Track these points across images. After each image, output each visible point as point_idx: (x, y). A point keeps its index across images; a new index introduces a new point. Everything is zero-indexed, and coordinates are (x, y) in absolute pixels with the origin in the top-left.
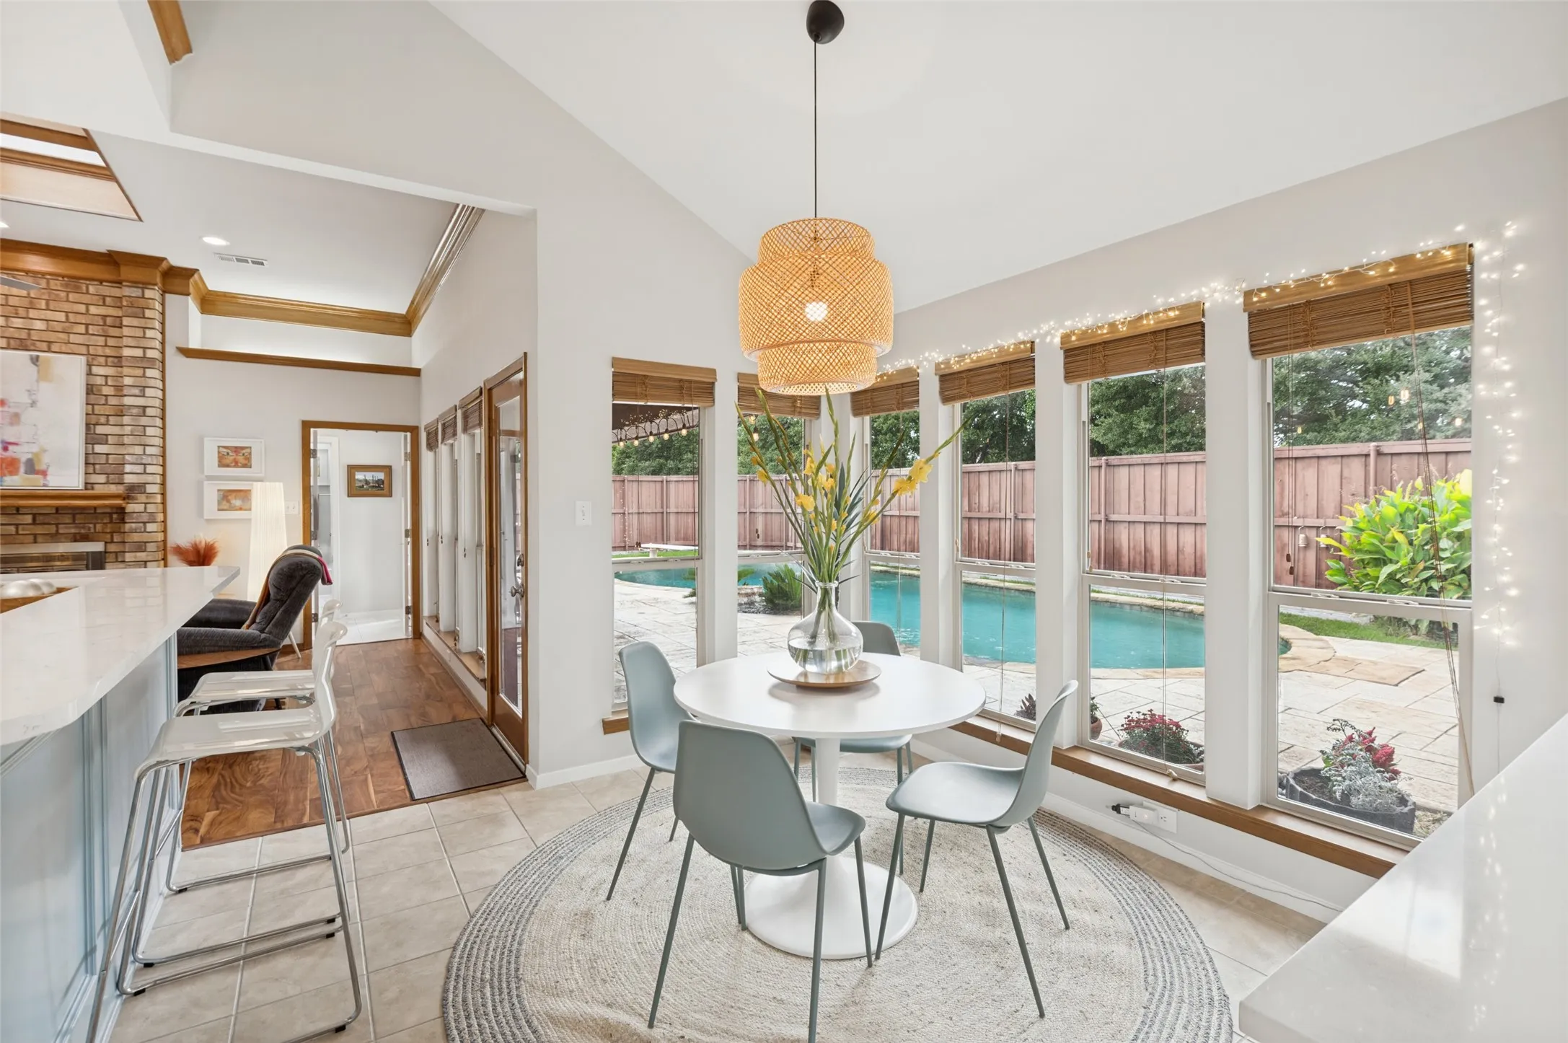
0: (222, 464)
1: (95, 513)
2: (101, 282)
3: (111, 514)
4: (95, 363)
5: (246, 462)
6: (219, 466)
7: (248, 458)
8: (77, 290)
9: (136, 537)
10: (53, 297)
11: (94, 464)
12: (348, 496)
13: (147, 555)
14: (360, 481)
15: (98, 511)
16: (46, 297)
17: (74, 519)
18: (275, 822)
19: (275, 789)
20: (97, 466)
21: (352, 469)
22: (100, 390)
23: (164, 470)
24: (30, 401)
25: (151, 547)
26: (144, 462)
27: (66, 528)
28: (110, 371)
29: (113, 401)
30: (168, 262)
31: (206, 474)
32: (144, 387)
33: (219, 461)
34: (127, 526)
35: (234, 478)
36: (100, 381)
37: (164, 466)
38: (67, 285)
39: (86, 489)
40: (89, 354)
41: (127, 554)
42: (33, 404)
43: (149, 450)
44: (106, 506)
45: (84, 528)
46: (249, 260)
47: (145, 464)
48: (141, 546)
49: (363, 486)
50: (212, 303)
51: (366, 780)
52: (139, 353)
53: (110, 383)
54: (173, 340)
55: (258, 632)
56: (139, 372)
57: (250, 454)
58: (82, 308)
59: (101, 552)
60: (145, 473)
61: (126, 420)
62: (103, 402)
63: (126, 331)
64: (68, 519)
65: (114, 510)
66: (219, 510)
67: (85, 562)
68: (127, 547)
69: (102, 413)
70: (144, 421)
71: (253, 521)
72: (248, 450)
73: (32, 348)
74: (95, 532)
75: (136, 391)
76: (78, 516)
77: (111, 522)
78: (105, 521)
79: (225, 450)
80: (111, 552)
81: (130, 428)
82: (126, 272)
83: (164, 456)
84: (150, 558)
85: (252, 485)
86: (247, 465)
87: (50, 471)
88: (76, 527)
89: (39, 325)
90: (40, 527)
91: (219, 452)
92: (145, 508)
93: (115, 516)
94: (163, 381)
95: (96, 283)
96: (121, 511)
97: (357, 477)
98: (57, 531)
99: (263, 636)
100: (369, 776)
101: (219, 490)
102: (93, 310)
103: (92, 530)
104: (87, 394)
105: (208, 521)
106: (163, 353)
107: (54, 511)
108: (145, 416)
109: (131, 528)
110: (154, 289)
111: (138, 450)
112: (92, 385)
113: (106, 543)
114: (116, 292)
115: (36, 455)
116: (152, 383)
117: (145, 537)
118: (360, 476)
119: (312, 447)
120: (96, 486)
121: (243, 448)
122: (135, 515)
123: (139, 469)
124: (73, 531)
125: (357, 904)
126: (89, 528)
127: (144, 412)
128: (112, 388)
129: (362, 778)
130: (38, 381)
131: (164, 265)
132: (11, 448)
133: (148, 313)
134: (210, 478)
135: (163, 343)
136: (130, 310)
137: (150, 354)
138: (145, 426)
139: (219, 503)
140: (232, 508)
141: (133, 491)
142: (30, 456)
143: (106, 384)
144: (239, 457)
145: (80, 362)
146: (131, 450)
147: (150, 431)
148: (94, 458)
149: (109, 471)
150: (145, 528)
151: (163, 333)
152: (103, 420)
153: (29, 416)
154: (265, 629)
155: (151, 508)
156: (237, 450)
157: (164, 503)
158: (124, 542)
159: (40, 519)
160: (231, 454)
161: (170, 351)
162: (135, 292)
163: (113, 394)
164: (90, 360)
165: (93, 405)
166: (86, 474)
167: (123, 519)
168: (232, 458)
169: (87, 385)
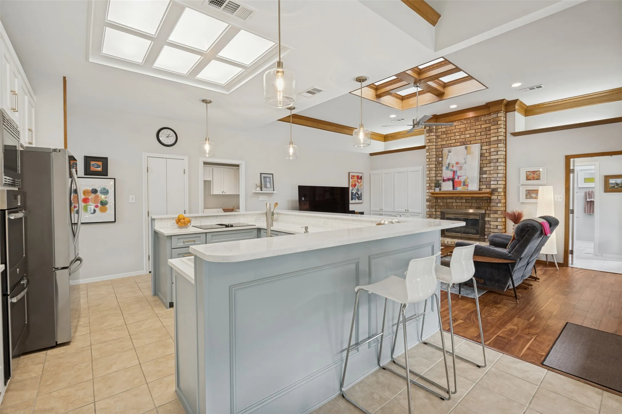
0: (528, 179)
1: (482, 199)
2: (485, 115)
3: (487, 200)
4: (483, 145)
5: (538, 177)
6: (526, 180)
7: (539, 176)
8: (478, 121)
9: (494, 208)
10: (472, 125)
11: (482, 182)
12: (605, 192)
13: (498, 216)
14: (613, 184)
15: (483, 198)
16: (470, 126)
17: (476, 201)
18: (476, 337)
19: (489, 323)
20: (483, 182)
21: (607, 178)
22: (484, 155)
23: (506, 183)
24: (465, 162)
25: (499, 212)
26: (497, 180)
27: (474, 204)
28: (487, 147)
29: (488, 158)
30: (506, 100)
31: (521, 183)
32: (498, 151)
33: (527, 178)
34: (492, 204)
35: (532, 185)
36: (484, 151)
37: (505, 181)
38: (475, 120)
39: (479, 190)
40: (481, 142)
41: (491, 215)
42: (465, 163)
43: (499, 175)
44: (485, 197)
45: (479, 204)
46: (535, 87)
47: (498, 181)
48: (496, 212)
49: (614, 187)
50: (529, 111)
51: (530, 340)
52: (496, 138)
53: (487, 152)
54: (510, 130)
55: (508, 253)
56: (496, 146)
57: (540, 173)
58: (479, 127)
59: (484, 213)
60: (498, 184)
61: (492, 164)
62: (485, 159)
63: (492, 131)
64: (474, 201)
65: (488, 198)
66: (526, 199)
67: (479, 216)
68: (491, 212)
69: (485, 163)
70: (498, 164)
71: (538, 203)
72: (539, 172)
73: (466, 144)
74: (482, 206)
75: (495, 153)
76: (478, 200)
77: (487, 202)
78: (485, 202)
79: (529, 173)
80: (487, 214)
81: (493, 167)
82: (492, 109)
83: (506, 177)
84: (499, 217)
85: (538, 187)
86: (539, 179)
87: (469, 185)
88: (477, 204)
89: (468, 136)
90: (467, 203)
91: (526, 174)
92: (497, 198)
93: (488, 200)
94: (506, 148)
95: (483, 116)
96: (490, 199)
97: (610, 182)
98: (472, 205)
99: (510, 255)
100: (534, 339)
101: (526, 190)
102: (483, 126)
103: (481, 205)
104: (481, 157)
105: (522, 203)
106: (506, 137)
107: (471, 198)
108: (498, 162)
109: (493, 205)
110: (501, 112)
111: (495, 175)
112: (482, 153)
113: (485, 210)
114: (489, 118)
115: (466, 179)
116: (500, 149)
117: (497, 209)
118: (612, 181)
119: (571, 168)
120: (483, 190)
121: (536, 171)
122: (494, 200)
123: (495, 183)
124: (476, 205)
125: (466, 394)
126: (481, 204)
127: (498, 161)
128: (488, 153)
129: (529, 337)
130: (467, 155)
131: (505, 101)
132: (460, 178)
133: (499, 122)
134: (523, 185)
135: (506, 133)
136: (493, 123)
137: (500, 138)
138: (498, 166)
139: (526, 195)
140: (531, 198)
141: (494, 190)
142: (464, 180)
143: (486, 152)
144: (535, 175)
145: (478, 145)
146: (493, 176)
147: (500, 168)
148: (482, 180)
149: (487, 184)
150: (497, 205)
151: (506, 129)
152: (485, 165)
153: (465, 167)
154: (511, 252)
155: (499, 198)
156: (534, 172)
157: (505, 195)
158: (490, 210)
159: (467, 201)
160: (531, 174)
161: (508, 135)
162: (495, 116)
163: (488, 155)
164: (482, 144)
165: (482, 160)
166: (479, 185)
167: (490, 202)
168: (532, 176)
169: (481, 153)
